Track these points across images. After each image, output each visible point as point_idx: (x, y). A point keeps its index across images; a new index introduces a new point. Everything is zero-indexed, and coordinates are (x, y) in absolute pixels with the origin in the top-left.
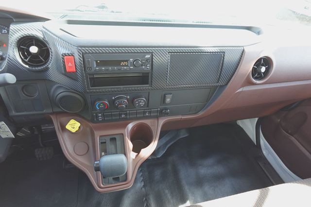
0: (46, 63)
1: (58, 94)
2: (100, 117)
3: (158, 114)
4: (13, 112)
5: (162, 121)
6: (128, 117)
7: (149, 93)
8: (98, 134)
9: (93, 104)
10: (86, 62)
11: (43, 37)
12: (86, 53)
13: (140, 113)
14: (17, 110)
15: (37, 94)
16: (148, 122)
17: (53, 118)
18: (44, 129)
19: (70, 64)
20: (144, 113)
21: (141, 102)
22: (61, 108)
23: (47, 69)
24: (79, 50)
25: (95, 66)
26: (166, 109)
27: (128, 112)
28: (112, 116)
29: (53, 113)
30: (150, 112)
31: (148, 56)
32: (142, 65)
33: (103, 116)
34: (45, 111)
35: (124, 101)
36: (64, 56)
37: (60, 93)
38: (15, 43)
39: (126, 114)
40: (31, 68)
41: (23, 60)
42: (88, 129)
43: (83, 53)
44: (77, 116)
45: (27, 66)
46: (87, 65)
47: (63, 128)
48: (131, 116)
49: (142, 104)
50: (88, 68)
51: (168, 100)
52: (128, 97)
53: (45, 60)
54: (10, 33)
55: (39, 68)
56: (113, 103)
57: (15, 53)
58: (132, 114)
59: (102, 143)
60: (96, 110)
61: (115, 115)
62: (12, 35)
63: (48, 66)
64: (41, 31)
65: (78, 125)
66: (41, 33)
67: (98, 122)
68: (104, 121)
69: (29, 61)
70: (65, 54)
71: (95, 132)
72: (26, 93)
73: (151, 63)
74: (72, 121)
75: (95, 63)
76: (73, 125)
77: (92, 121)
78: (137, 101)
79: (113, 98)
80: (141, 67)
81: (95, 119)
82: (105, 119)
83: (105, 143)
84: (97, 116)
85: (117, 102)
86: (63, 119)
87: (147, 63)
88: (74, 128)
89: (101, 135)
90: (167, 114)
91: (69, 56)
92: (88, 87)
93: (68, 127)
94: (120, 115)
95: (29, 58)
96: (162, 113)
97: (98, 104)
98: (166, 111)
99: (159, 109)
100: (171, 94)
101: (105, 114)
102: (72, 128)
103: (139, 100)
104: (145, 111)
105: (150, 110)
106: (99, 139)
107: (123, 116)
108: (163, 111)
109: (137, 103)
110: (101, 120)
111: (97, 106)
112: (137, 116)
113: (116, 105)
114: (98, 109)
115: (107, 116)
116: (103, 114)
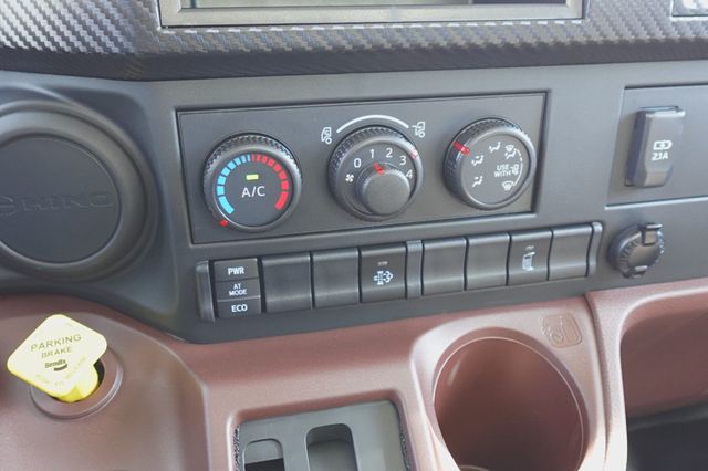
2: (237, 291)
3: (593, 263)
5: (618, 313)
6: (414, 284)
7: (546, 93)
9: (198, 193)
16: (532, 322)
20: (512, 254)
21: (499, 158)
27: (415, 247)
28: (311, 275)
30: (545, 250)
33: (262, 277)
35: (399, 148)
39: (401, 266)
48: (429, 282)
49: (511, 174)
51: (659, 150)
52: (420, 131)
59: (252, 467)
61: (332, 274)
65: (91, 346)
68: (263, 320)
71: (205, 390)
76: (59, 351)
77: (187, 326)
78: (482, 149)
79: (327, 137)
82: (270, 300)
83: (279, 463)
84: (218, 283)
85: (352, 159)
88: (61, 367)
94: (365, 269)
96: (615, 257)
97: (226, 172)
98: (643, 237)
99: (598, 228)
100: (677, 109)
101: (266, 262)
102: (48, 365)
103: (493, 140)
104: (515, 238)
105: (549, 234)
106: (236, 441)
107: (383, 280)
108: (620, 241)
109: (479, 170)
110: (245, 307)
111: (220, 190)
112: (469, 277)
113: (350, 178)
114: (230, 210)
115: (284, 280)
116: (260, 264)
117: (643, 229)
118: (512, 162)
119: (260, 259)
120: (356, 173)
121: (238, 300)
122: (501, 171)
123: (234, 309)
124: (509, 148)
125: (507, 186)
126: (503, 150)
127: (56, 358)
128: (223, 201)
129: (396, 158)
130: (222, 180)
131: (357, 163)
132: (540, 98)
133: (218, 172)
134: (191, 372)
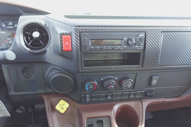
0: (45, 46)
1: (52, 76)
2: (88, 99)
3: (142, 96)
4: (12, 92)
5: (146, 103)
6: (114, 98)
8: (85, 116)
9: (83, 85)
10: (83, 41)
11: (45, 24)
12: (83, 32)
13: (125, 95)
14: (16, 91)
15: (34, 75)
16: (132, 104)
17: (45, 98)
18: (36, 108)
19: (67, 43)
20: (129, 95)
22: (53, 89)
23: (45, 52)
24: (77, 29)
25: (90, 45)
26: (151, 91)
27: (114, 93)
28: (98, 97)
29: (46, 94)
30: (135, 94)
31: (142, 35)
32: (135, 44)
33: (91, 97)
34: (39, 91)
35: (113, 82)
36: (62, 36)
37: (54, 74)
38: (22, 29)
39: (112, 96)
40: (31, 51)
41: (26, 44)
42: (76, 110)
43: (80, 32)
44: (67, 97)
45: (29, 49)
46: (83, 44)
47: (53, 108)
48: (116, 98)
49: (130, 85)
50: (83, 46)
51: (154, 82)
52: (116, 78)
53: (44, 44)
54: (19, 21)
55: (39, 51)
56: (102, 83)
57: (20, 37)
58: (118, 95)
59: (88, 125)
60: (85, 90)
61: (102, 97)
62: (20, 23)
63: (46, 48)
64: (44, 20)
65: (67, 105)
66: (44, 21)
67: (85, 102)
68: (91, 102)
69: (30, 45)
70: (63, 33)
71: (82, 113)
72: (25, 75)
73: (144, 42)
74: (62, 102)
75: (90, 41)
76: (62, 106)
77: (80, 102)
78: (125, 82)
79: (102, 79)
80: (134, 47)
81: (83, 101)
82: (92, 100)
83: (92, 125)
84: (85, 97)
85: (106, 83)
86: (54, 99)
87: (140, 42)
88: (63, 109)
89: (89, 116)
90: (151, 97)
91: (67, 35)
92: (82, 67)
93: (58, 107)
94: (107, 96)
95: (31, 42)
96: (146, 95)
97: (88, 85)
98: (151, 94)
99: (144, 91)
100: (158, 76)
101: (92, 95)
102: (61, 108)
103: (127, 81)
104: (130, 92)
105: (135, 92)
106: (86, 122)
107: (109, 98)
108: (147, 93)
109: (125, 85)
110: (88, 101)
111: (87, 87)
112: (122, 98)
113: (105, 86)
114: (88, 89)
115: (94, 97)
116: (91, 95)
117: (151, 92)
118: (130, 84)
119: (91, 94)
120: (106, 85)
121: (88, 100)
122: (128, 85)
123: (87, 101)
124: (130, 82)
125: (129, 87)
126: (129, 82)
127: (62, 107)
128: (87, 89)
129: (112, 83)
130: (87, 86)
131: (107, 84)
132: (135, 74)
133: (87, 85)
134: (80, 110)
